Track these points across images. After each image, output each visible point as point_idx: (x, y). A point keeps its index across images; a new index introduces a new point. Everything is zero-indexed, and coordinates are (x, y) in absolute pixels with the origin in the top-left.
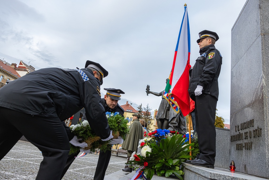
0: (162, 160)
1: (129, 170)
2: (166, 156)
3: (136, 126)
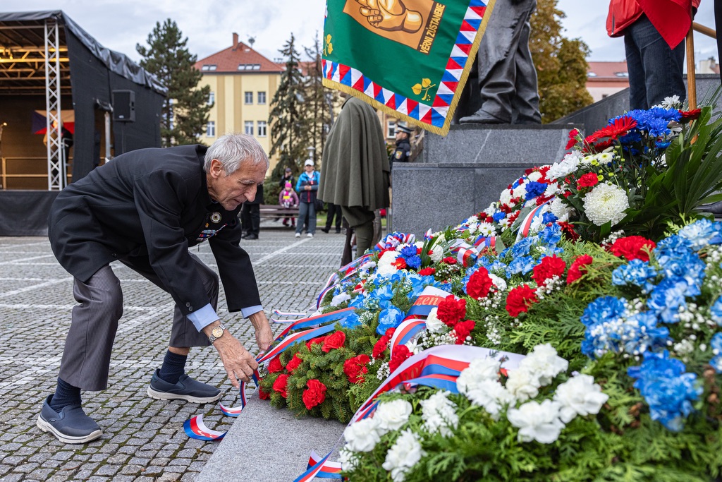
3: (359, 116)
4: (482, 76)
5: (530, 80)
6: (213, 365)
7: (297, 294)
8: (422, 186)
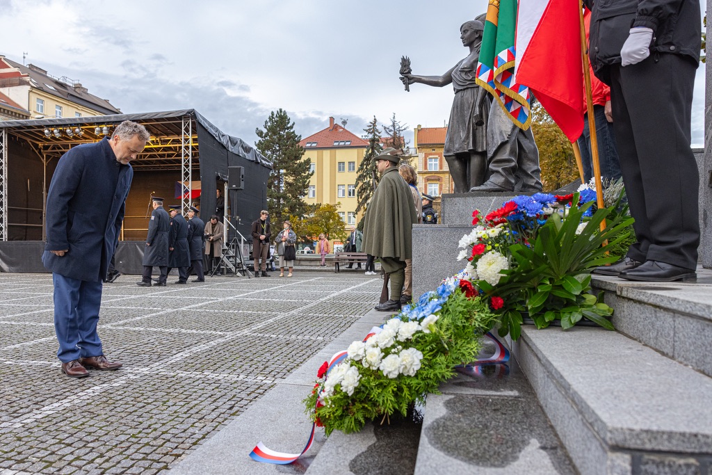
0: (544, 284)
1: (393, 306)
2: (553, 270)
3: (392, 187)
4: (490, 155)
5: (531, 156)
6: (254, 378)
7: (342, 325)
8: (435, 243)
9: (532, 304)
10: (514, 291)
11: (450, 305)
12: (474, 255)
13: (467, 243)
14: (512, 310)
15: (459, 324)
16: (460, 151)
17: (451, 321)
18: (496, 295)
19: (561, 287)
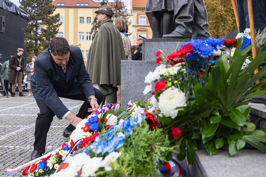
0: (215, 115)
2: (221, 103)
4: (176, 13)
5: (203, 15)
8: (137, 73)
9: (206, 135)
10: (190, 121)
11: (134, 139)
12: (156, 91)
13: (151, 80)
14: (189, 137)
15: (140, 159)
16: (156, 10)
17: (133, 156)
18: (175, 126)
19: (228, 118)
